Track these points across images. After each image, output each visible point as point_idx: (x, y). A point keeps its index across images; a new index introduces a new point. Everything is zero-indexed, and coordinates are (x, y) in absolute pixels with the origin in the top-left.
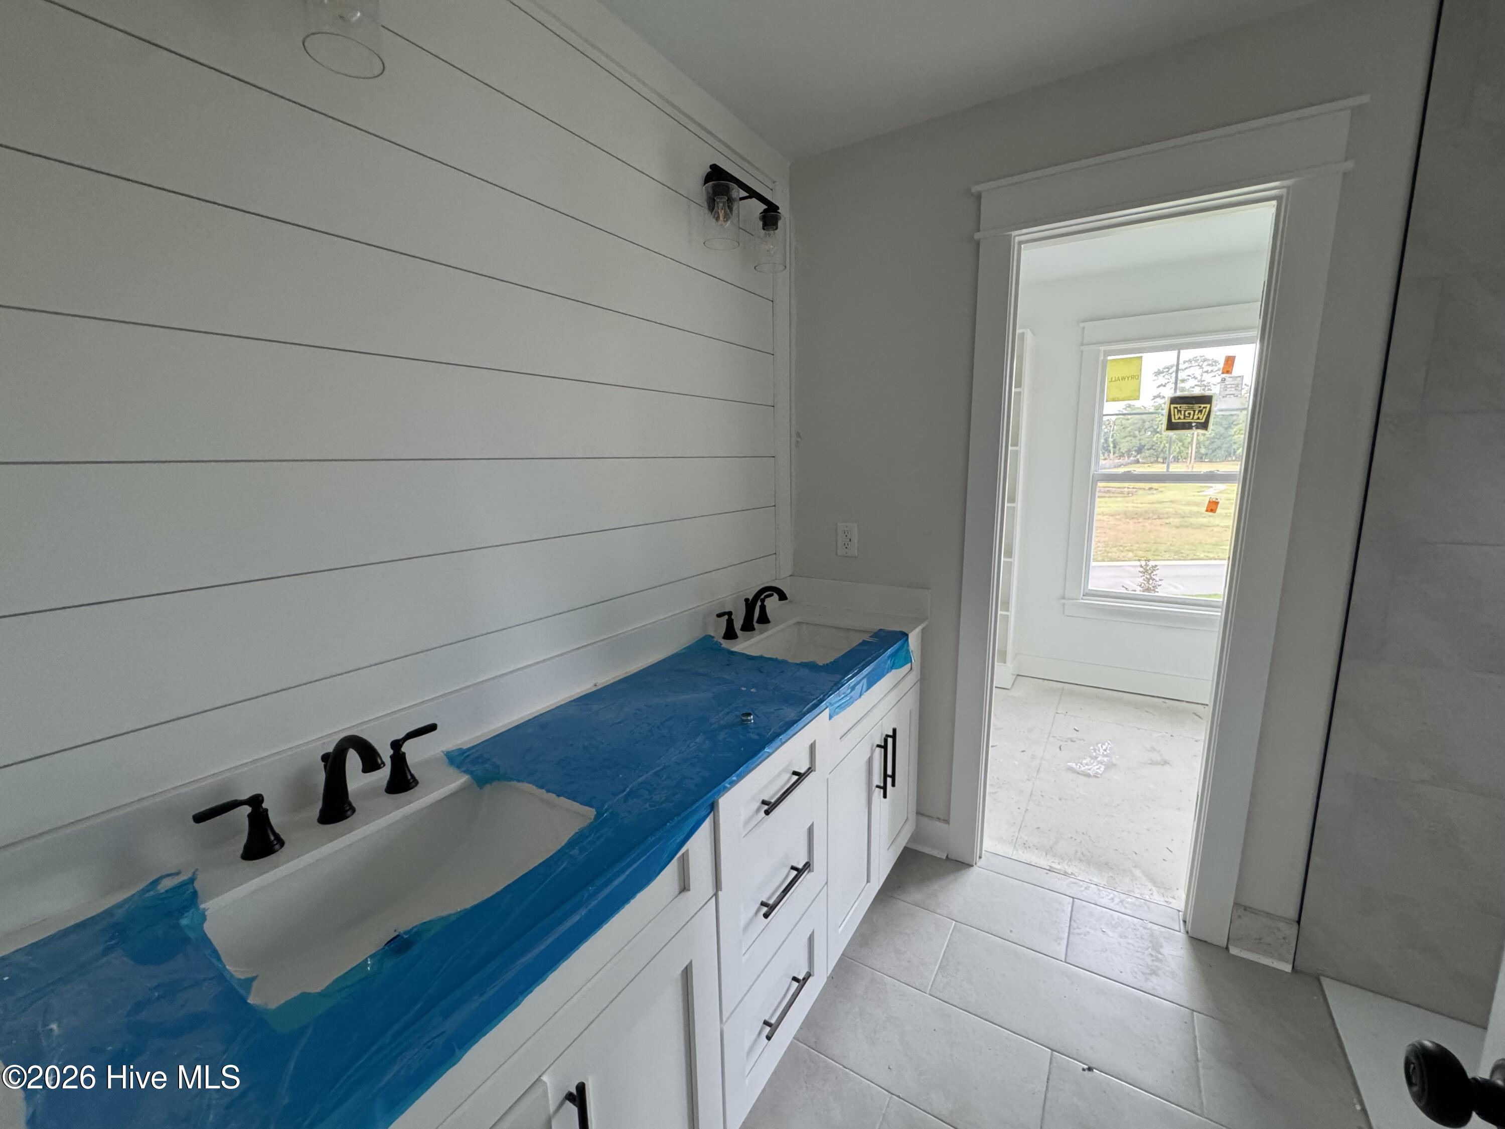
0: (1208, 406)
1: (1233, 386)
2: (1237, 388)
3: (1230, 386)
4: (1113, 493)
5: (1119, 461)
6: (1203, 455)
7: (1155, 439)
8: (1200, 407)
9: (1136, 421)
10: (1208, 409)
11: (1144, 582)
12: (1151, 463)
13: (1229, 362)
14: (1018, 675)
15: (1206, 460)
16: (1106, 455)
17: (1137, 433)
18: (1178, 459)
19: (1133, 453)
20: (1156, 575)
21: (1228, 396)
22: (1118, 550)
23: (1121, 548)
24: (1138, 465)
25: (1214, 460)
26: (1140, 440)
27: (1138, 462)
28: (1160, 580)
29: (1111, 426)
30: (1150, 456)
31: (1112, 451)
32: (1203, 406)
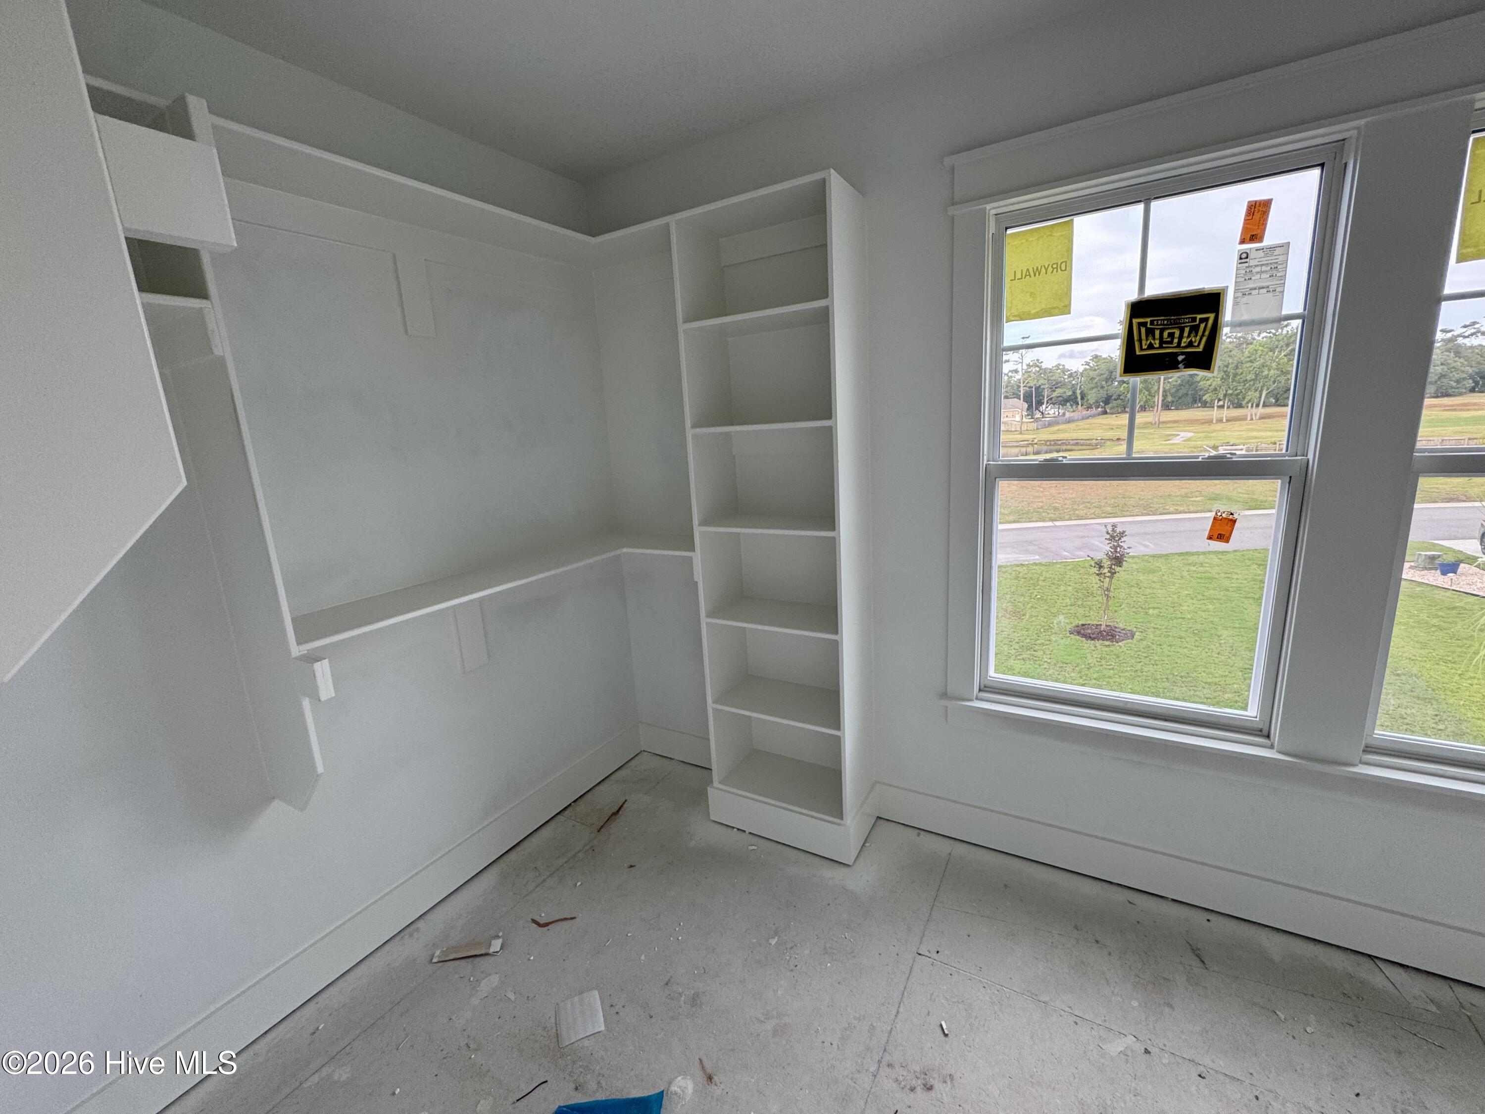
0: (1212, 316)
1: (1264, 268)
2: (1274, 272)
3: (1258, 269)
4: (1082, 445)
5: (1087, 412)
6: (1170, 403)
7: (1122, 389)
8: (1194, 319)
9: (1103, 372)
10: (1211, 322)
11: (1111, 549)
12: (1118, 413)
13: (1257, 216)
14: (879, 818)
15: (1172, 408)
16: (1074, 407)
17: (1104, 383)
18: (1145, 408)
19: (1101, 404)
20: (1124, 541)
21: (1253, 292)
22: (1086, 507)
23: (1089, 505)
24: (1105, 416)
25: (1180, 407)
26: (1107, 391)
27: (1105, 413)
28: (1129, 548)
29: (1078, 378)
30: (1117, 407)
31: (1080, 403)
32: (1199, 316)
